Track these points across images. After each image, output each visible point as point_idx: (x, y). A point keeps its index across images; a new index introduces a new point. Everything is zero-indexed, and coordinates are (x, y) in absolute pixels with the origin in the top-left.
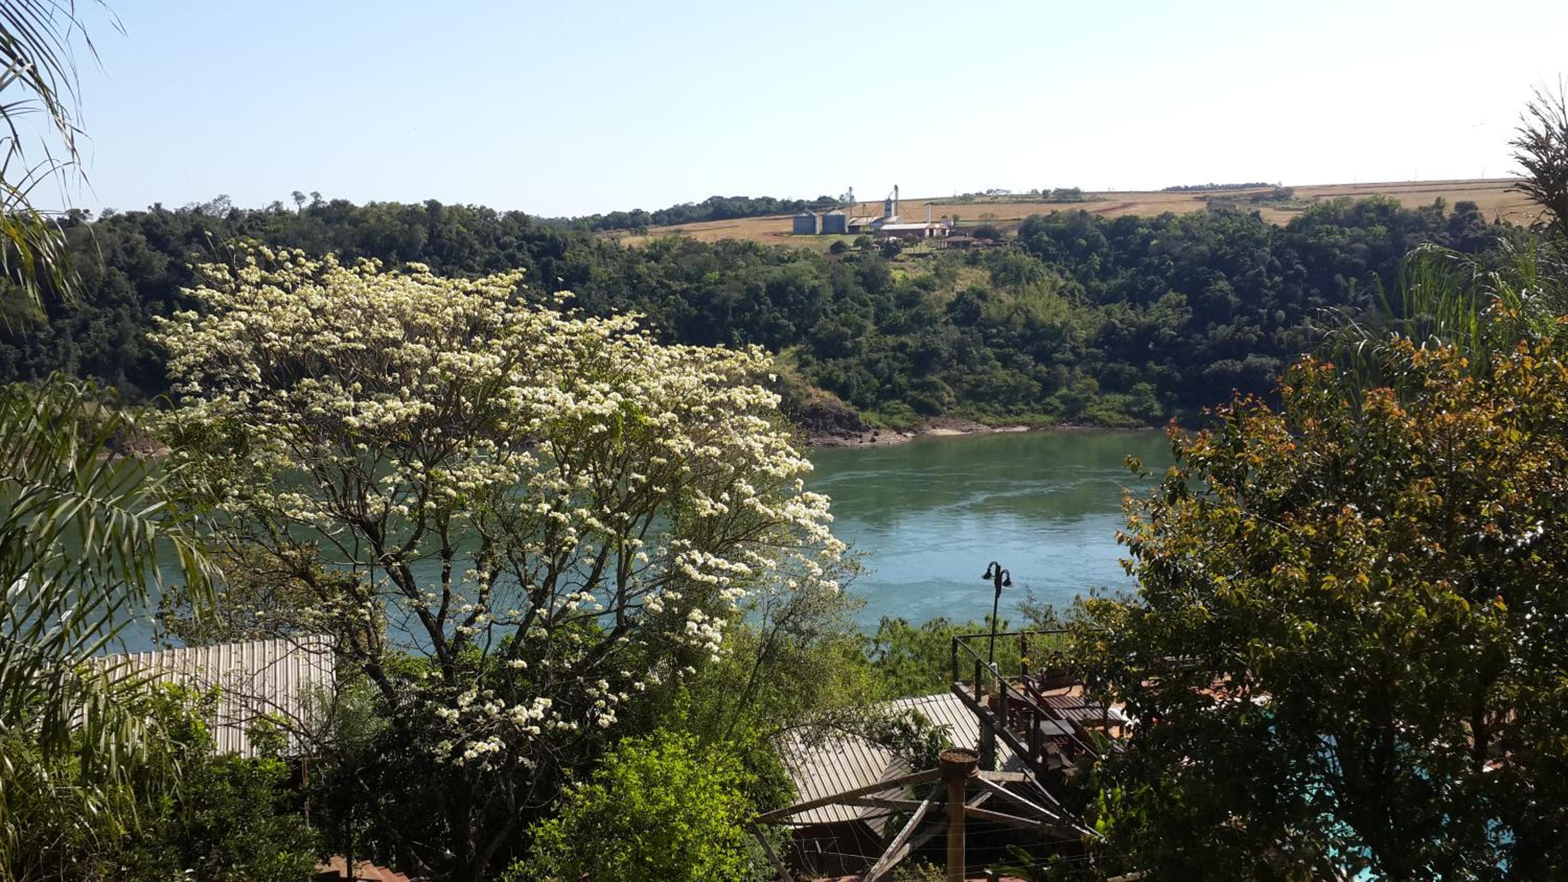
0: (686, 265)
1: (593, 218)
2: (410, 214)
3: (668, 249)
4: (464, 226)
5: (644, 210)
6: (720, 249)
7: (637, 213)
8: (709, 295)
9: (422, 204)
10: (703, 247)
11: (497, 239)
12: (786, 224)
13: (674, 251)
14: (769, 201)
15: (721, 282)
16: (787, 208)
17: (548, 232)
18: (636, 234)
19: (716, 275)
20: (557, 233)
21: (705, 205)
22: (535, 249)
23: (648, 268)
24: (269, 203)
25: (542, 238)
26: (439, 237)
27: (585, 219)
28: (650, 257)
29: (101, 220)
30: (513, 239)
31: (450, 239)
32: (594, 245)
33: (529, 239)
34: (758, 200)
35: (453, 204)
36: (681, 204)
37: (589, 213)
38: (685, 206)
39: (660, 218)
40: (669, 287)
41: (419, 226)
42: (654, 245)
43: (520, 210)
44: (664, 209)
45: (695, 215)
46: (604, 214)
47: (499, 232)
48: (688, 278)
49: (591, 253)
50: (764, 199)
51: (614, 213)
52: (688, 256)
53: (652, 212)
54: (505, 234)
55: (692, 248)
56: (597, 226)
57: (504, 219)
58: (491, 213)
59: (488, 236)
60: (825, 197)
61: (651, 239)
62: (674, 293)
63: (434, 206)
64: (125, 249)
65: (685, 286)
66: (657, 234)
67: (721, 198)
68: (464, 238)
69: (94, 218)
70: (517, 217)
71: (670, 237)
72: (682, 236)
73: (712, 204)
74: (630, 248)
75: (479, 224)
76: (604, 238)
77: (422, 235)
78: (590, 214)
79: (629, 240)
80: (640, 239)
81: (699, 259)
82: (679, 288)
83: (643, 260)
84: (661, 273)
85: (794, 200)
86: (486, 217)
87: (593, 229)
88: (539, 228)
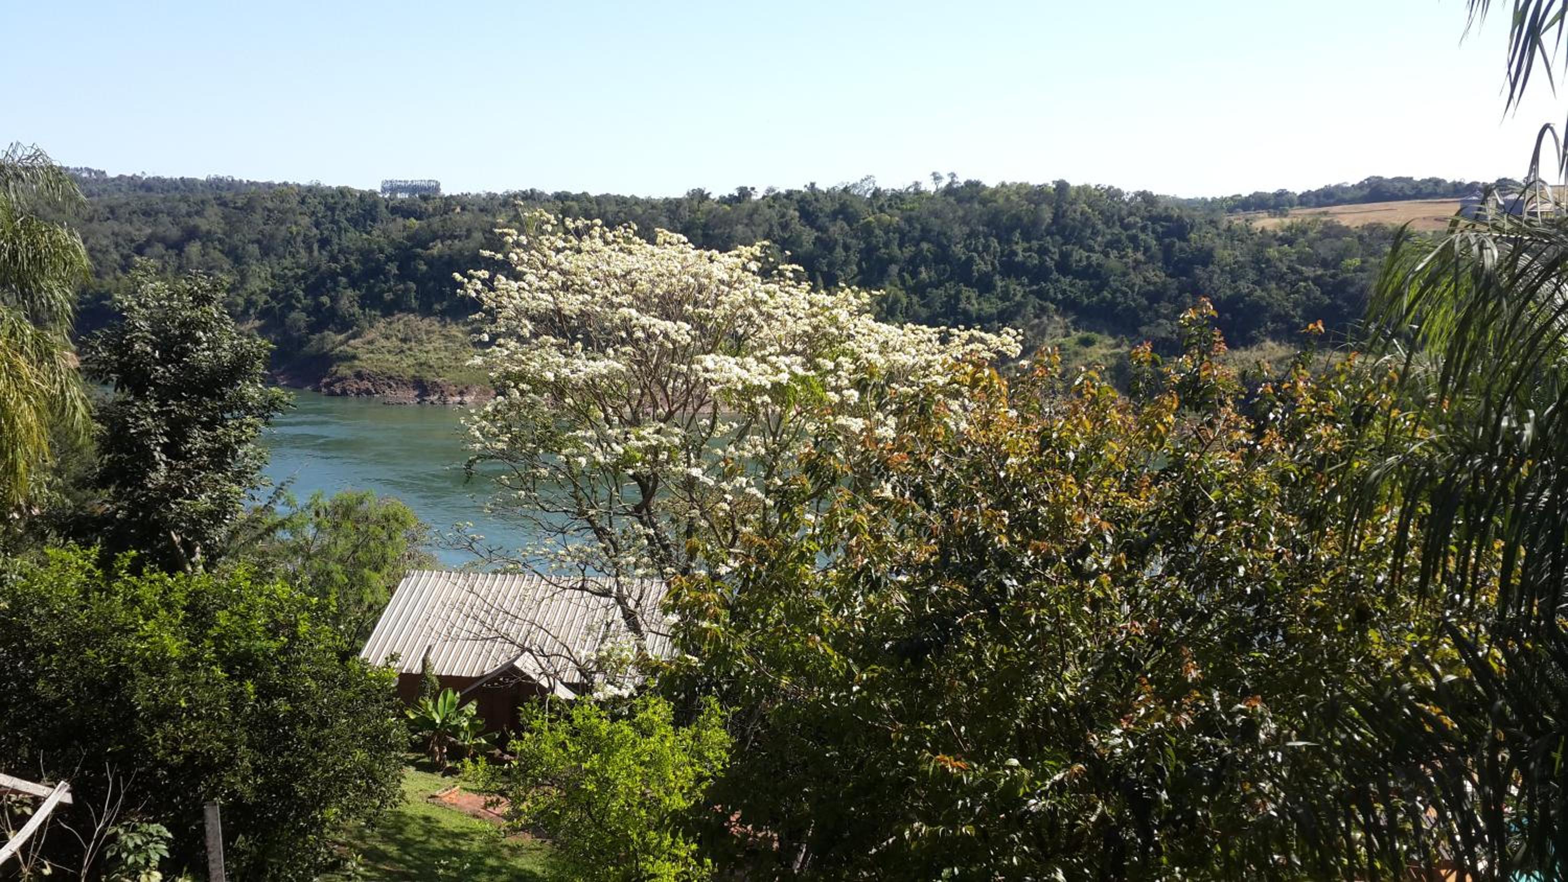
0: (1324, 250)
1: (1232, 198)
2: (1037, 195)
3: (1304, 232)
4: (1089, 207)
5: (1290, 190)
6: (1366, 233)
7: (1281, 194)
8: (1346, 282)
9: (1051, 184)
10: (1346, 231)
11: (1121, 220)
12: (1450, 209)
13: (1312, 234)
14: (1437, 182)
15: (1361, 269)
16: (1458, 190)
17: (1175, 213)
18: (1275, 216)
19: (1357, 261)
20: (1184, 214)
21: (1361, 186)
22: (1160, 230)
23: (1279, 252)
24: (909, 183)
25: (1168, 218)
26: (1063, 216)
27: (1224, 200)
28: (1283, 241)
29: (764, 197)
30: (1138, 219)
31: (1074, 219)
32: (1224, 225)
33: (1155, 219)
34: (1424, 181)
35: (1081, 184)
36: (1333, 184)
37: (1228, 193)
38: (1337, 187)
39: (1307, 199)
40: (1301, 273)
41: (1044, 206)
42: (1290, 228)
43: (1148, 190)
44: (1313, 190)
45: (1347, 196)
46: (1245, 193)
47: (1124, 213)
48: (1325, 264)
49: (1219, 235)
50: (1430, 180)
51: (1256, 193)
52: (1327, 241)
53: (1299, 193)
54: (1130, 214)
55: (1333, 232)
56: (1236, 207)
57: (1131, 199)
58: (1119, 193)
59: (1113, 216)
60: (1505, 179)
61: (1287, 221)
62: (1306, 279)
63: (1062, 186)
64: (780, 224)
65: (1319, 273)
66: (1298, 216)
67: (1380, 178)
68: (1088, 219)
69: (757, 196)
70: (1147, 198)
71: (1309, 219)
72: (1324, 219)
73: (1369, 185)
74: (1263, 231)
75: (1105, 203)
76: (1238, 220)
77: (1047, 215)
78: (1230, 195)
79: (1266, 222)
80: (1277, 220)
81: (1338, 244)
82: (1312, 275)
83: (1276, 243)
84: (1294, 258)
85: (1467, 181)
86: (1113, 197)
87: (1231, 210)
88: (1166, 209)
